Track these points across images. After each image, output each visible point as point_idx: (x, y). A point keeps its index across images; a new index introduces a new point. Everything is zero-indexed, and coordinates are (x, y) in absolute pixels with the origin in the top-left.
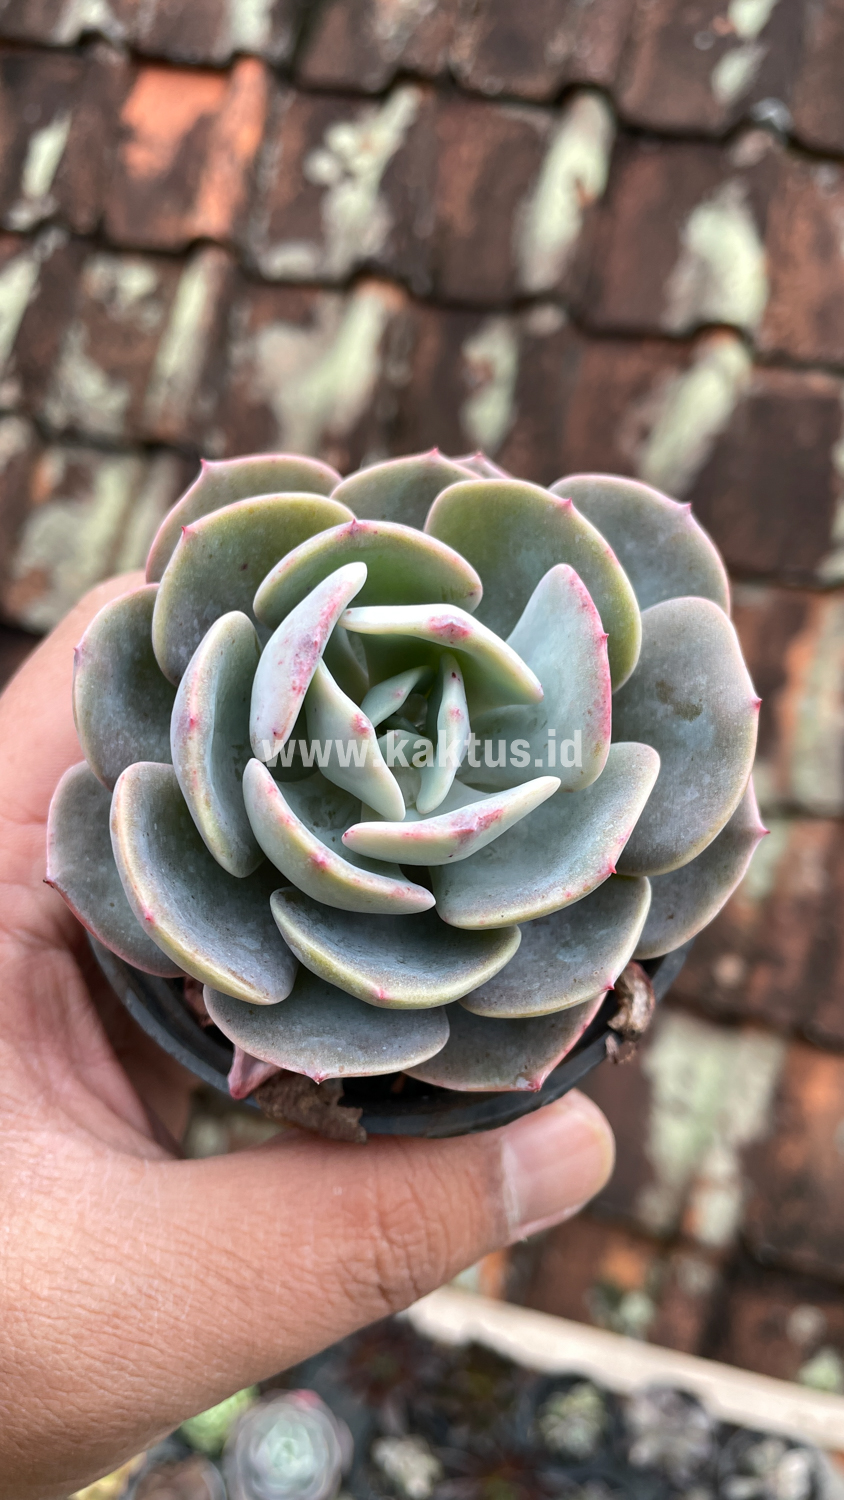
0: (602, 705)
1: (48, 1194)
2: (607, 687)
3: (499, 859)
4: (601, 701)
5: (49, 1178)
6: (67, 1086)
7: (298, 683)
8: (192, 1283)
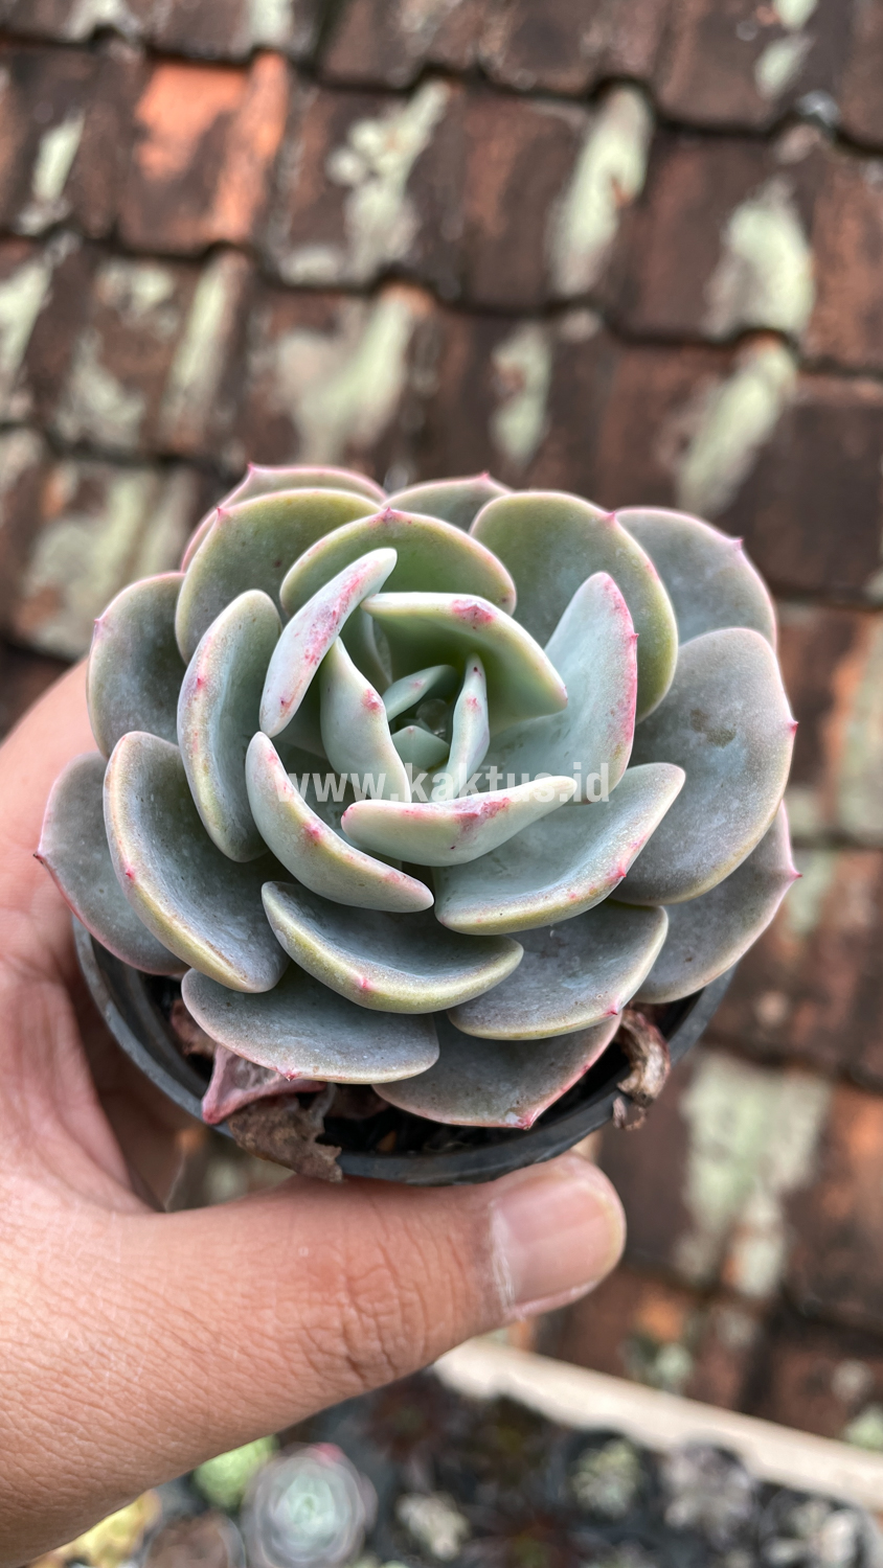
0: (626, 705)
1: (10, 1242)
2: (633, 687)
3: (509, 875)
4: (625, 700)
5: (12, 1225)
6: (47, 1128)
7: (311, 653)
8: (146, 1344)
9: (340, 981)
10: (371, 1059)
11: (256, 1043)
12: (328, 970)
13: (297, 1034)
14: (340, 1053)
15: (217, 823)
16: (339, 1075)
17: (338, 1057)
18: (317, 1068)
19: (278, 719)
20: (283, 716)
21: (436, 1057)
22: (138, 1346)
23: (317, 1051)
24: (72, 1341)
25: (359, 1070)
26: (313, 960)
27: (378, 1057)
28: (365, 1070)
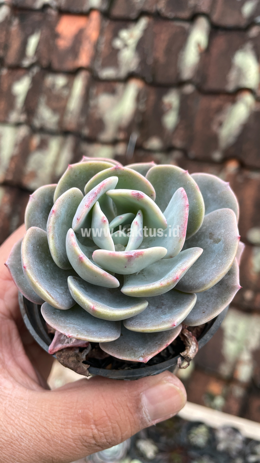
0: (183, 226)
2: (186, 220)
4: (183, 224)
7: (87, 204)
8: (33, 435)
9: (86, 307)
10: (96, 334)
11: (60, 325)
12: (83, 303)
13: (74, 324)
14: (86, 331)
15: (54, 255)
16: (85, 338)
17: (85, 332)
18: (78, 335)
19: (76, 224)
20: (77, 223)
21: (118, 336)
22: (31, 437)
23: (79, 330)
24: (13, 433)
25: (91, 337)
26: (79, 299)
27: (99, 334)
28: (93, 337)
